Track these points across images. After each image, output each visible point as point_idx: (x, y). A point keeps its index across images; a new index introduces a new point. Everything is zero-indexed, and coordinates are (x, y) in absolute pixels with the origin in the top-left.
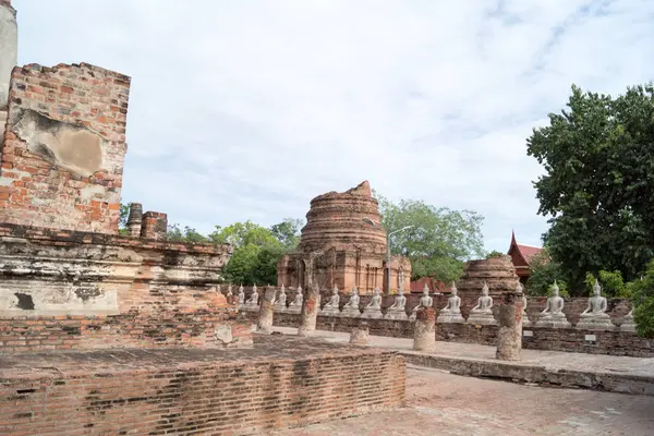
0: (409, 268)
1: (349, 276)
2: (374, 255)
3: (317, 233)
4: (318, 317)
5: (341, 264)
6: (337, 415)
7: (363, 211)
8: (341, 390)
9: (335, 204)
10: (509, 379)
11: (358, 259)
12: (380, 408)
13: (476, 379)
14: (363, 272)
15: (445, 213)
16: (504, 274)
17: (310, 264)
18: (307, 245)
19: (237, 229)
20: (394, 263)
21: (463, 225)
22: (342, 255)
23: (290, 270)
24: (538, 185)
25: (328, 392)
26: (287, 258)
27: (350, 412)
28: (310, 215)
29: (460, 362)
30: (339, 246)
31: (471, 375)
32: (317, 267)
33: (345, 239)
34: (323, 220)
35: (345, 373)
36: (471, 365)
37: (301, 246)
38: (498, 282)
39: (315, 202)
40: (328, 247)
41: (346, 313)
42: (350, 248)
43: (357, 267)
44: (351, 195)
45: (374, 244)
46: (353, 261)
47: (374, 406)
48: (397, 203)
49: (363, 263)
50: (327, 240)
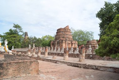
0: (77, 43)
1: (64, 45)
2: (69, 41)
3: (58, 37)
4: (48, 53)
5: (62, 42)
6: (14, 77)
7: (67, 32)
8: (16, 70)
9: (61, 30)
10: (78, 67)
11: (66, 41)
12: (30, 75)
13: (71, 67)
14: (67, 44)
15: (86, 32)
16: (94, 43)
17: (56, 43)
18: (56, 39)
19: (46, 36)
20: (74, 42)
21: (90, 34)
22: (62, 41)
23: (53, 44)
24: (100, 24)
25: (11, 71)
26: (52, 42)
27: (19, 76)
28: (57, 33)
29: (69, 63)
30: (62, 39)
31: (71, 66)
32: (58, 43)
33: (63, 37)
34: (59, 34)
35: (17, 66)
36: (71, 63)
37: (55, 39)
38: (93, 45)
39: (58, 30)
40: (60, 39)
41: (57, 52)
42: (64, 39)
43: (66, 43)
44: (65, 29)
45: (69, 38)
46: (65, 42)
47: (27, 74)
48: (76, 30)
49: (67, 42)
50: (59, 38)
